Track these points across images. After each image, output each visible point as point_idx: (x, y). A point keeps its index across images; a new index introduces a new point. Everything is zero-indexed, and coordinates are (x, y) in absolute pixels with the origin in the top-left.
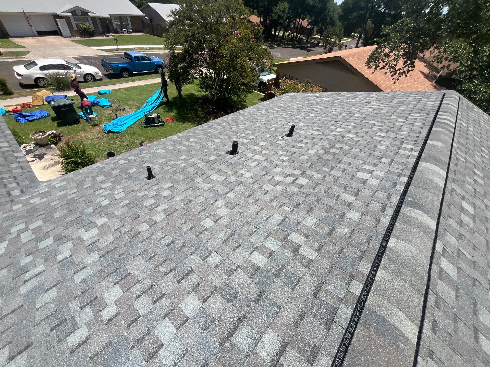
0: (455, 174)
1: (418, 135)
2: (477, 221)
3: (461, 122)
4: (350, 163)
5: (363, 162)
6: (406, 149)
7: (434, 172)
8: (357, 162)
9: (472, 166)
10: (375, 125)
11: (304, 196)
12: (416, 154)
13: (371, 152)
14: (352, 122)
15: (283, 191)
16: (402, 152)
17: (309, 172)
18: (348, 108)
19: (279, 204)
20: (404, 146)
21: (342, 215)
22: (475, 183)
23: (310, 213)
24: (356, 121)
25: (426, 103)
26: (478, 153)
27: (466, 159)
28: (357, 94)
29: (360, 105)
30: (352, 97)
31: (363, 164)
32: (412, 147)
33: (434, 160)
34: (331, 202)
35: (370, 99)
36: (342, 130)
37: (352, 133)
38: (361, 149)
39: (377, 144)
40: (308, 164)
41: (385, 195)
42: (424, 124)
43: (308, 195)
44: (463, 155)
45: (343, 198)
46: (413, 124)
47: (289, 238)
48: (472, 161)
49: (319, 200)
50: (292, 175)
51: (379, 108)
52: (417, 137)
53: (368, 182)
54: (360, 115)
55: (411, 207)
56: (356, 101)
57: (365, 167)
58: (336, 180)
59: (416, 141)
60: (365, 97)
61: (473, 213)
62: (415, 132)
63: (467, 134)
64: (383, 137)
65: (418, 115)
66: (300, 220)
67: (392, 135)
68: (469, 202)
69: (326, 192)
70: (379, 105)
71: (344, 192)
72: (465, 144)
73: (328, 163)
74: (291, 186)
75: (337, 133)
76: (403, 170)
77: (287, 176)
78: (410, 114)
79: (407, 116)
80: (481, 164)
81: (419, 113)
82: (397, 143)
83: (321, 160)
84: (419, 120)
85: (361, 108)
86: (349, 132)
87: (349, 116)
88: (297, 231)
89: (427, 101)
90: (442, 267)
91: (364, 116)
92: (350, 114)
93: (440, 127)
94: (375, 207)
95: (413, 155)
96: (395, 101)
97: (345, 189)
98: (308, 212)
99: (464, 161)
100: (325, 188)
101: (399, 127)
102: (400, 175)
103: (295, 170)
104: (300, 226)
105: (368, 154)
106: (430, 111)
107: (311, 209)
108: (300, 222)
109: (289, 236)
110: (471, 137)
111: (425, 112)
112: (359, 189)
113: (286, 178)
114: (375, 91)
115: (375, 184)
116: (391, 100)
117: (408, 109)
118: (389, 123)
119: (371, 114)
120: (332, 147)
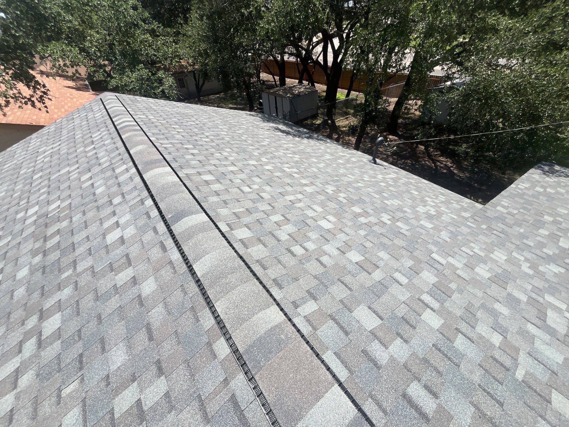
0: (176, 161)
1: (118, 152)
2: (221, 181)
3: (139, 116)
4: (88, 237)
5: (98, 222)
6: (122, 173)
7: (161, 175)
8: (93, 228)
9: (180, 145)
10: (69, 172)
11: (76, 338)
12: (134, 170)
13: (96, 204)
14: (39, 190)
15: (38, 375)
16: (121, 179)
17: (48, 304)
18: (16, 176)
19: (54, 399)
20: (118, 171)
21: (140, 300)
22: (194, 156)
23: (107, 347)
24: (43, 184)
25: (95, 117)
26: (174, 132)
27: (171, 143)
28: (11, 151)
29: (29, 161)
30: (8, 158)
31: (101, 223)
32: (124, 167)
33: (151, 165)
34: (114, 303)
35: (34, 146)
36: (36, 208)
37: (54, 201)
38: (82, 209)
39: (92, 190)
40: (36, 295)
41: (151, 233)
42: (112, 139)
43: (79, 331)
44: (166, 142)
45: (121, 283)
46: (104, 145)
47: (117, 416)
48: (177, 141)
49: (100, 318)
50: (27, 336)
51: (55, 150)
52: (120, 154)
53: (125, 237)
54: (40, 174)
55: (178, 222)
56: (19, 161)
57: (106, 225)
58: (93, 272)
59: (122, 159)
60: (26, 149)
61: (214, 178)
62: (112, 151)
63: (153, 123)
64: (91, 178)
65: (100, 133)
66: (106, 373)
67: (96, 169)
68: (205, 173)
69: (97, 298)
70: (51, 147)
71: (116, 275)
72: (159, 132)
73: (61, 264)
74: (43, 353)
75: (34, 218)
76: (139, 195)
77: (21, 346)
78: (91, 137)
79: (91, 140)
80: (182, 138)
81: (99, 130)
82: (109, 173)
83: (47, 270)
84: (105, 137)
85: (33, 164)
86: (48, 203)
87: (28, 184)
88: (117, 392)
89: (94, 114)
90: (239, 238)
91: (48, 171)
92: (27, 182)
93: (127, 132)
94: (156, 253)
95: (133, 174)
96: (64, 132)
97: (112, 270)
98: (103, 349)
99: (171, 146)
100: (91, 296)
101: (95, 156)
102: (142, 202)
103: (23, 324)
104: (113, 379)
105: (95, 210)
106: (105, 123)
107: (102, 341)
108: (108, 376)
109: (113, 414)
110: (157, 124)
111: (101, 126)
112: (125, 254)
113: (24, 351)
114: (31, 134)
115: (133, 232)
116: (59, 134)
117: (84, 133)
118: (83, 159)
119: (53, 163)
120: (45, 241)
